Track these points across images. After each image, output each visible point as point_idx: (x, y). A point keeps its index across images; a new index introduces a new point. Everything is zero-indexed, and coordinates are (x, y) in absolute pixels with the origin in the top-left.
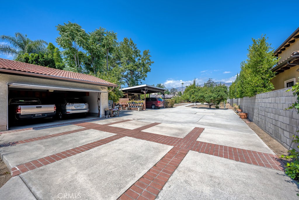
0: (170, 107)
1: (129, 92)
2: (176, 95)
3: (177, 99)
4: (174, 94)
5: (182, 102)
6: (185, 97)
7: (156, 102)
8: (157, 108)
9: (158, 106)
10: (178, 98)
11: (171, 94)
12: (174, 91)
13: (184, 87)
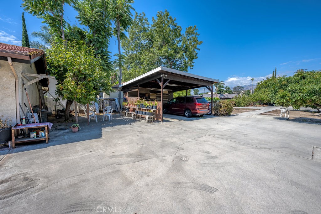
0: (224, 115)
1: (141, 86)
2: (241, 95)
3: (242, 100)
4: (239, 94)
5: (250, 105)
6: (257, 98)
7: (193, 104)
8: (194, 116)
9: (197, 113)
10: (244, 98)
11: (233, 93)
12: (238, 89)
13: (254, 85)
